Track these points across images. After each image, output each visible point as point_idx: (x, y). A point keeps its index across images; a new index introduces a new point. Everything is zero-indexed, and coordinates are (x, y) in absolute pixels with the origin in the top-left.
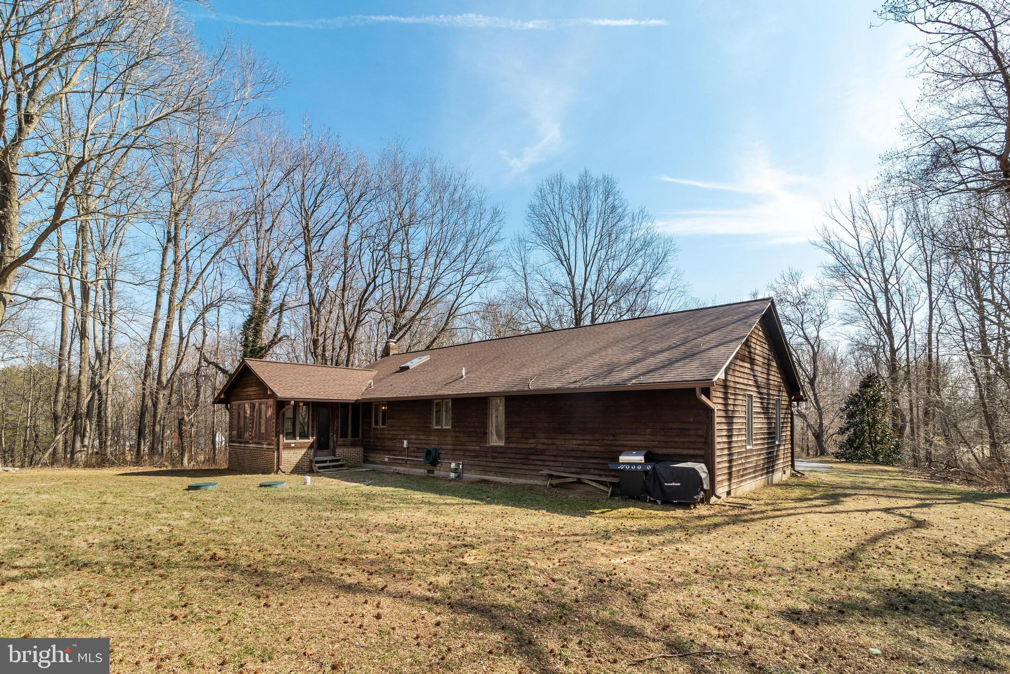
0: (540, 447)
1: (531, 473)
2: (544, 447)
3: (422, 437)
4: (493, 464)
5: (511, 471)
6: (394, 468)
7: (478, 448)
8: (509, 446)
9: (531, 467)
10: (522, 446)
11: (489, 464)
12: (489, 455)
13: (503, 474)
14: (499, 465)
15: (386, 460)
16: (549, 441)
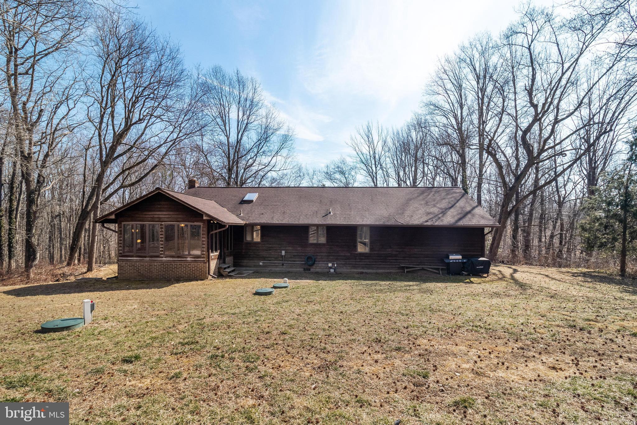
0: (394, 253)
1: (388, 266)
2: (397, 253)
3: (299, 248)
4: (361, 263)
5: (374, 266)
6: (269, 269)
7: (349, 254)
8: (372, 253)
9: (389, 263)
10: (382, 253)
11: (357, 263)
12: (357, 258)
13: (368, 268)
14: (365, 263)
15: (261, 264)
16: (401, 250)
